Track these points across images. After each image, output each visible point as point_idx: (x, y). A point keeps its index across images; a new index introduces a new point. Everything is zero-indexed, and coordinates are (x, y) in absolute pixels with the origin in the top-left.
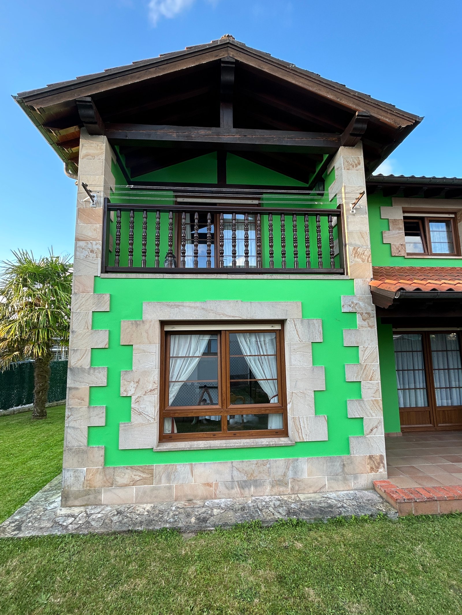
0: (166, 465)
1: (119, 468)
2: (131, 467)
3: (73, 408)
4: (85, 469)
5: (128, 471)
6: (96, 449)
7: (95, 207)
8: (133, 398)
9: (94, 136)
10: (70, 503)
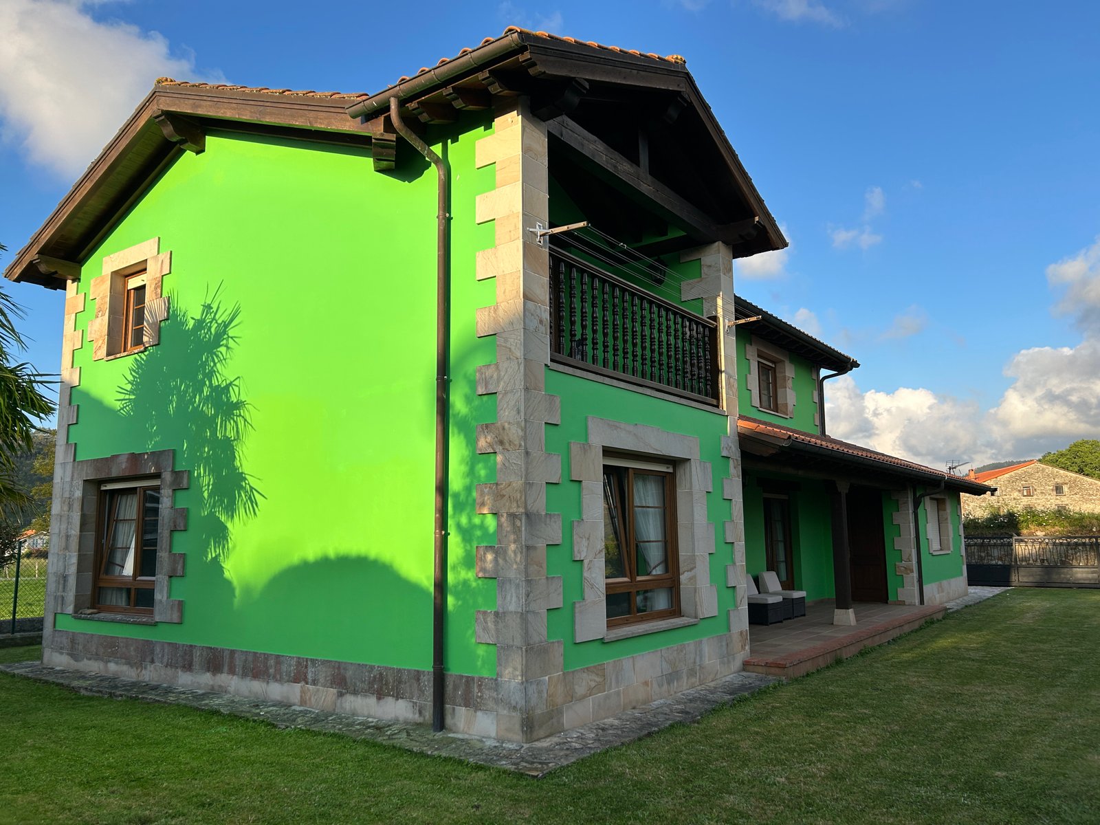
0: (614, 661)
1: (577, 670)
2: (587, 669)
3: (531, 580)
4: (547, 678)
5: (585, 675)
6: (556, 644)
7: (541, 247)
8: (586, 562)
9: (536, 119)
10: (535, 736)
